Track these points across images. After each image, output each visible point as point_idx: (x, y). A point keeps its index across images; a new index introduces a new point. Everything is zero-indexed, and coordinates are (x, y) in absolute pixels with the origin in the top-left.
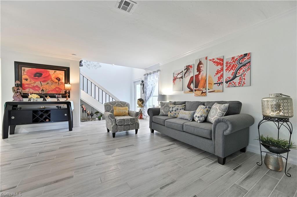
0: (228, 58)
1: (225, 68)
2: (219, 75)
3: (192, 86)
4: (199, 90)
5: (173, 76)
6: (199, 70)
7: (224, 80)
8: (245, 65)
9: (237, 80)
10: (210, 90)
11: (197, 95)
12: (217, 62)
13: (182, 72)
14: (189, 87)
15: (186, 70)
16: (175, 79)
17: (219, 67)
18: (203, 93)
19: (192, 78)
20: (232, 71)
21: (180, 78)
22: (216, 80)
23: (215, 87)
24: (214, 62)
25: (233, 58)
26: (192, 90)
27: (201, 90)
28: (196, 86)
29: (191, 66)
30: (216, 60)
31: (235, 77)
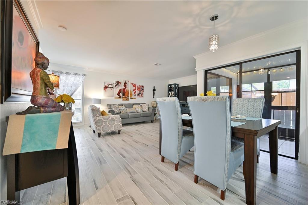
0: (137, 85)
1: (137, 89)
2: (134, 91)
3: (121, 94)
4: (125, 97)
5: (104, 85)
6: (125, 86)
7: (136, 94)
8: (142, 90)
9: (140, 95)
10: (131, 98)
11: (123, 100)
12: (134, 85)
13: (113, 84)
14: (118, 94)
15: (116, 84)
16: (106, 88)
17: (134, 88)
18: (127, 99)
19: (121, 90)
20: (139, 91)
21: (111, 88)
22: (133, 94)
23: (133, 97)
24: (133, 85)
25: (139, 86)
26: (120, 97)
27: (126, 97)
28: (124, 95)
29: (120, 83)
30: (133, 84)
31: (140, 94)
